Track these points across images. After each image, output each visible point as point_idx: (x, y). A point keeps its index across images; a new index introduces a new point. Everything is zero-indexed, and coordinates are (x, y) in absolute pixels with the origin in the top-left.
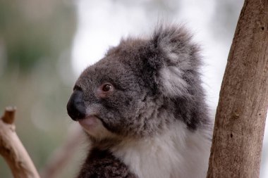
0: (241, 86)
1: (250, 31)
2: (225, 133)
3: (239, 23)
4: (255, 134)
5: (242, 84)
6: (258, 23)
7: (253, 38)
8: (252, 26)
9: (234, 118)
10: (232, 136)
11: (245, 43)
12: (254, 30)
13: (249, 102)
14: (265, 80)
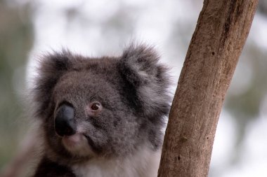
0: (191, 109)
1: (201, 56)
2: (173, 155)
3: (190, 46)
4: (202, 157)
5: (191, 108)
6: (209, 48)
7: (203, 63)
8: (203, 50)
9: (183, 141)
10: (179, 158)
11: (196, 67)
12: (205, 55)
13: (197, 125)
14: (214, 105)
